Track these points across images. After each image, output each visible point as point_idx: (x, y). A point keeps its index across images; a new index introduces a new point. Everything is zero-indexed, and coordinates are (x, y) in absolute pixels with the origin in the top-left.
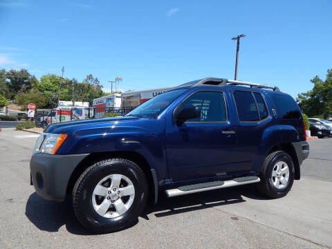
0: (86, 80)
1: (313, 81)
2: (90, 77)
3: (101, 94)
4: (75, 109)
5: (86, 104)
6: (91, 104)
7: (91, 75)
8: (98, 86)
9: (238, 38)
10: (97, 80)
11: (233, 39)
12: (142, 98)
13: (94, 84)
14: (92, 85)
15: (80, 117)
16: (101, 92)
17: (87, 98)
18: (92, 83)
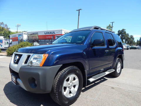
7: (3, 23)
8: (7, 28)
9: (79, 10)
10: (6, 25)
11: (77, 10)
12: (39, 35)
13: (5, 27)
14: (4, 27)
15: (1, 44)
16: (10, 31)
17: (2, 34)
18: (4, 26)
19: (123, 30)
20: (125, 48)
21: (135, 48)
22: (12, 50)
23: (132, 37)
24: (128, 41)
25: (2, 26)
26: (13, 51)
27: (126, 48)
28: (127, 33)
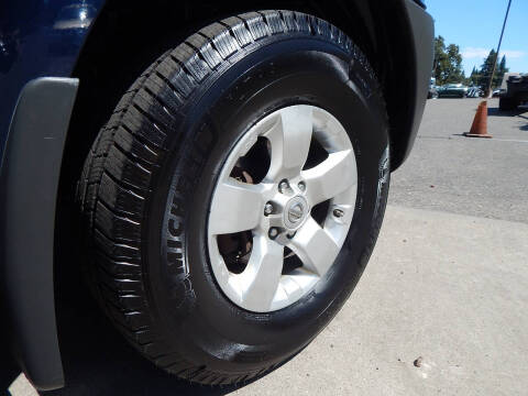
21: (460, 95)
23: (454, 50)
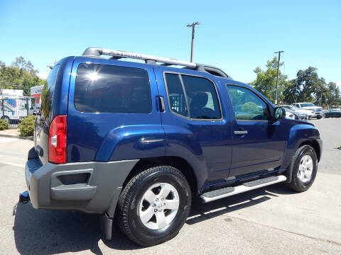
0: (16, 63)
1: (255, 72)
2: (20, 60)
3: (37, 80)
4: (7, 99)
5: (20, 93)
6: (26, 93)
7: (22, 58)
8: (32, 71)
9: (193, 25)
10: (29, 64)
11: (189, 26)
13: (27, 68)
14: (25, 70)
15: (13, 109)
16: (38, 78)
17: (20, 85)
18: (24, 67)
19: (310, 69)
20: (312, 114)
22: (31, 124)
23: (333, 87)
24: (323, 97)
25: (20, 66)
26: (33, 126)
27: (314, 115)
28: (319, 78)
